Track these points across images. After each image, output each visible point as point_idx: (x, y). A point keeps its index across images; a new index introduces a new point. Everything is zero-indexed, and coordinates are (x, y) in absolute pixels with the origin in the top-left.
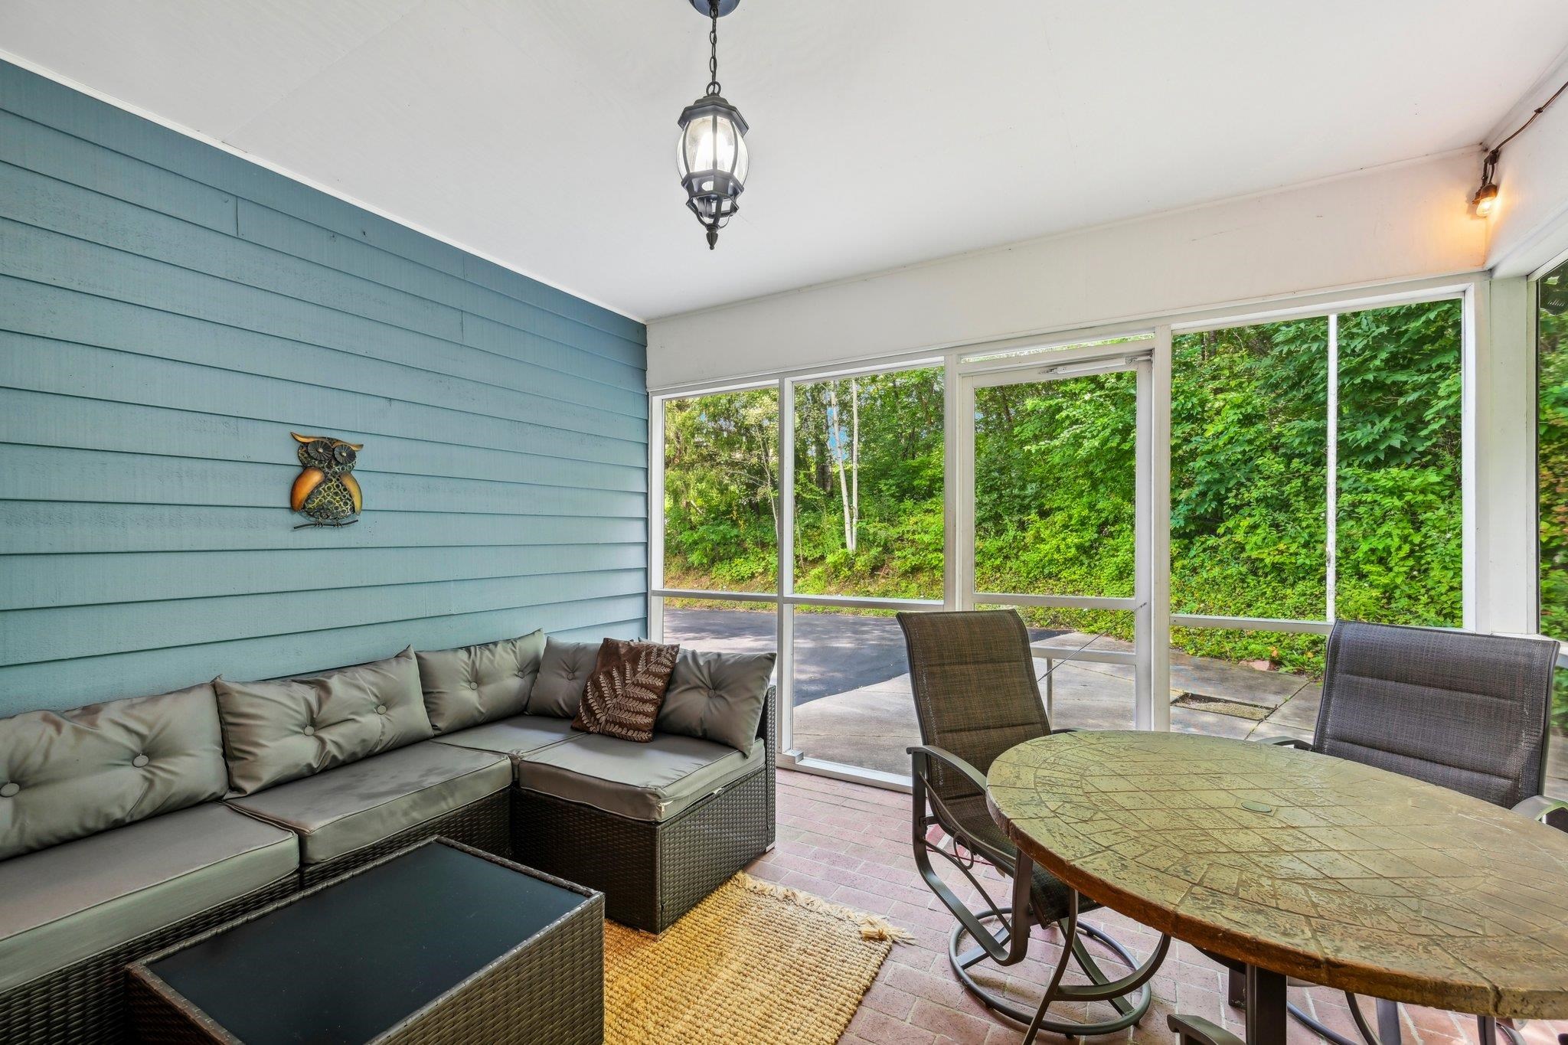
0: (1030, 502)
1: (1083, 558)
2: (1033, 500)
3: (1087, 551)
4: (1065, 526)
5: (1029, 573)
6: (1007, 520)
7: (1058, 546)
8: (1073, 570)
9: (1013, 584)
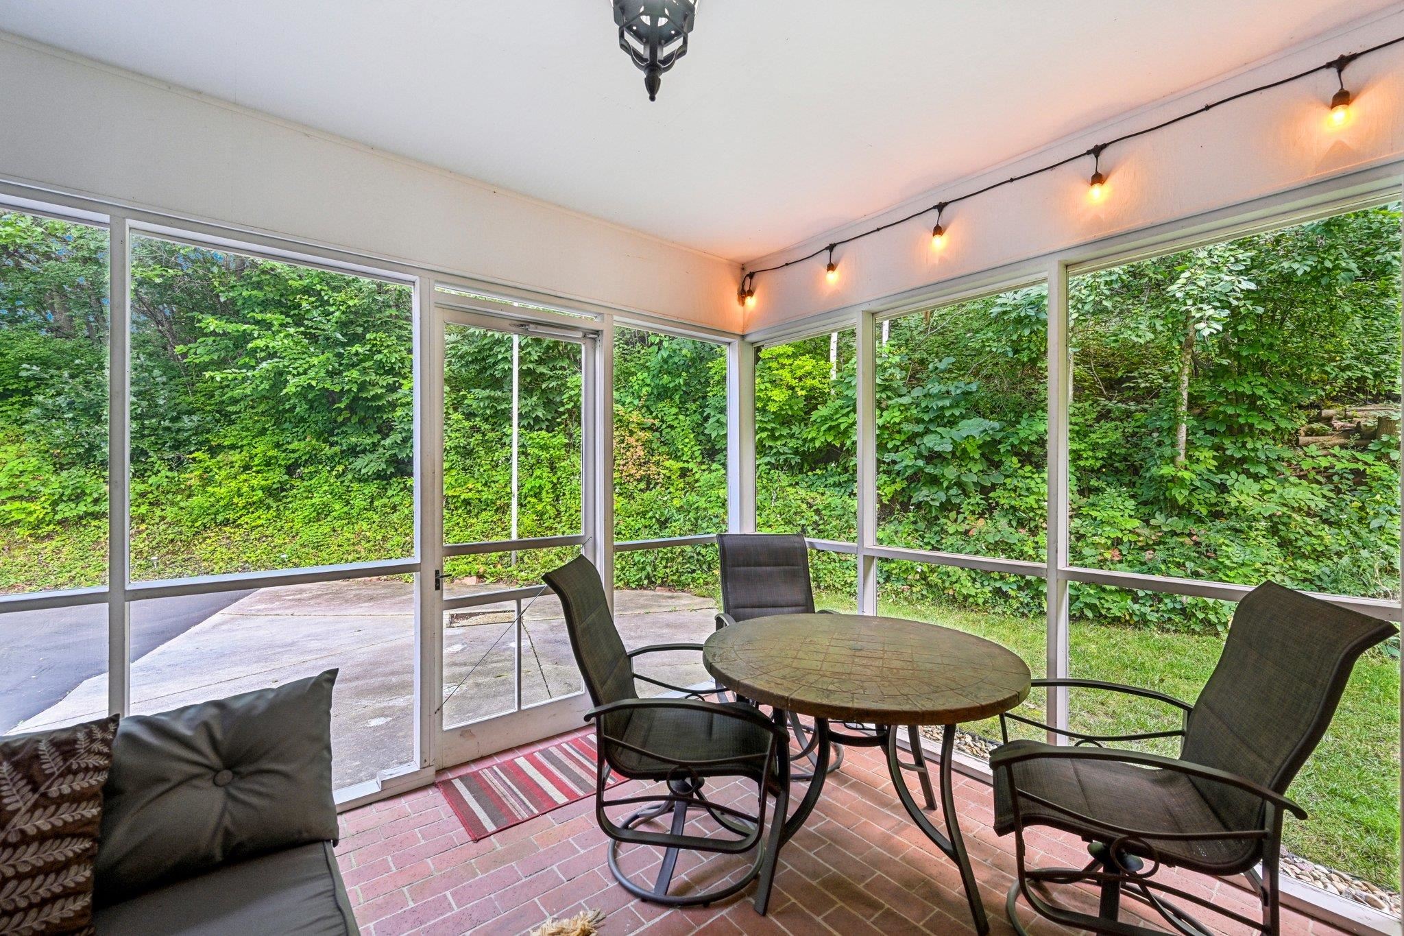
0: (190, 436)
1: (270, 501)
2: (194, 434)
3: (276, 493)
4: (247, 468)
5: (194, 521)
6: (154, 457)
7: (239, 489)
8: (256, 514)
9: (171, 537)
